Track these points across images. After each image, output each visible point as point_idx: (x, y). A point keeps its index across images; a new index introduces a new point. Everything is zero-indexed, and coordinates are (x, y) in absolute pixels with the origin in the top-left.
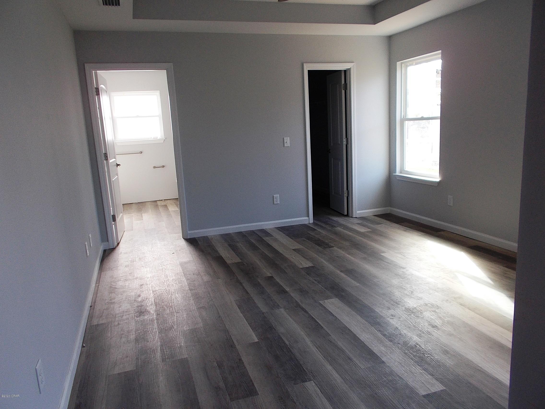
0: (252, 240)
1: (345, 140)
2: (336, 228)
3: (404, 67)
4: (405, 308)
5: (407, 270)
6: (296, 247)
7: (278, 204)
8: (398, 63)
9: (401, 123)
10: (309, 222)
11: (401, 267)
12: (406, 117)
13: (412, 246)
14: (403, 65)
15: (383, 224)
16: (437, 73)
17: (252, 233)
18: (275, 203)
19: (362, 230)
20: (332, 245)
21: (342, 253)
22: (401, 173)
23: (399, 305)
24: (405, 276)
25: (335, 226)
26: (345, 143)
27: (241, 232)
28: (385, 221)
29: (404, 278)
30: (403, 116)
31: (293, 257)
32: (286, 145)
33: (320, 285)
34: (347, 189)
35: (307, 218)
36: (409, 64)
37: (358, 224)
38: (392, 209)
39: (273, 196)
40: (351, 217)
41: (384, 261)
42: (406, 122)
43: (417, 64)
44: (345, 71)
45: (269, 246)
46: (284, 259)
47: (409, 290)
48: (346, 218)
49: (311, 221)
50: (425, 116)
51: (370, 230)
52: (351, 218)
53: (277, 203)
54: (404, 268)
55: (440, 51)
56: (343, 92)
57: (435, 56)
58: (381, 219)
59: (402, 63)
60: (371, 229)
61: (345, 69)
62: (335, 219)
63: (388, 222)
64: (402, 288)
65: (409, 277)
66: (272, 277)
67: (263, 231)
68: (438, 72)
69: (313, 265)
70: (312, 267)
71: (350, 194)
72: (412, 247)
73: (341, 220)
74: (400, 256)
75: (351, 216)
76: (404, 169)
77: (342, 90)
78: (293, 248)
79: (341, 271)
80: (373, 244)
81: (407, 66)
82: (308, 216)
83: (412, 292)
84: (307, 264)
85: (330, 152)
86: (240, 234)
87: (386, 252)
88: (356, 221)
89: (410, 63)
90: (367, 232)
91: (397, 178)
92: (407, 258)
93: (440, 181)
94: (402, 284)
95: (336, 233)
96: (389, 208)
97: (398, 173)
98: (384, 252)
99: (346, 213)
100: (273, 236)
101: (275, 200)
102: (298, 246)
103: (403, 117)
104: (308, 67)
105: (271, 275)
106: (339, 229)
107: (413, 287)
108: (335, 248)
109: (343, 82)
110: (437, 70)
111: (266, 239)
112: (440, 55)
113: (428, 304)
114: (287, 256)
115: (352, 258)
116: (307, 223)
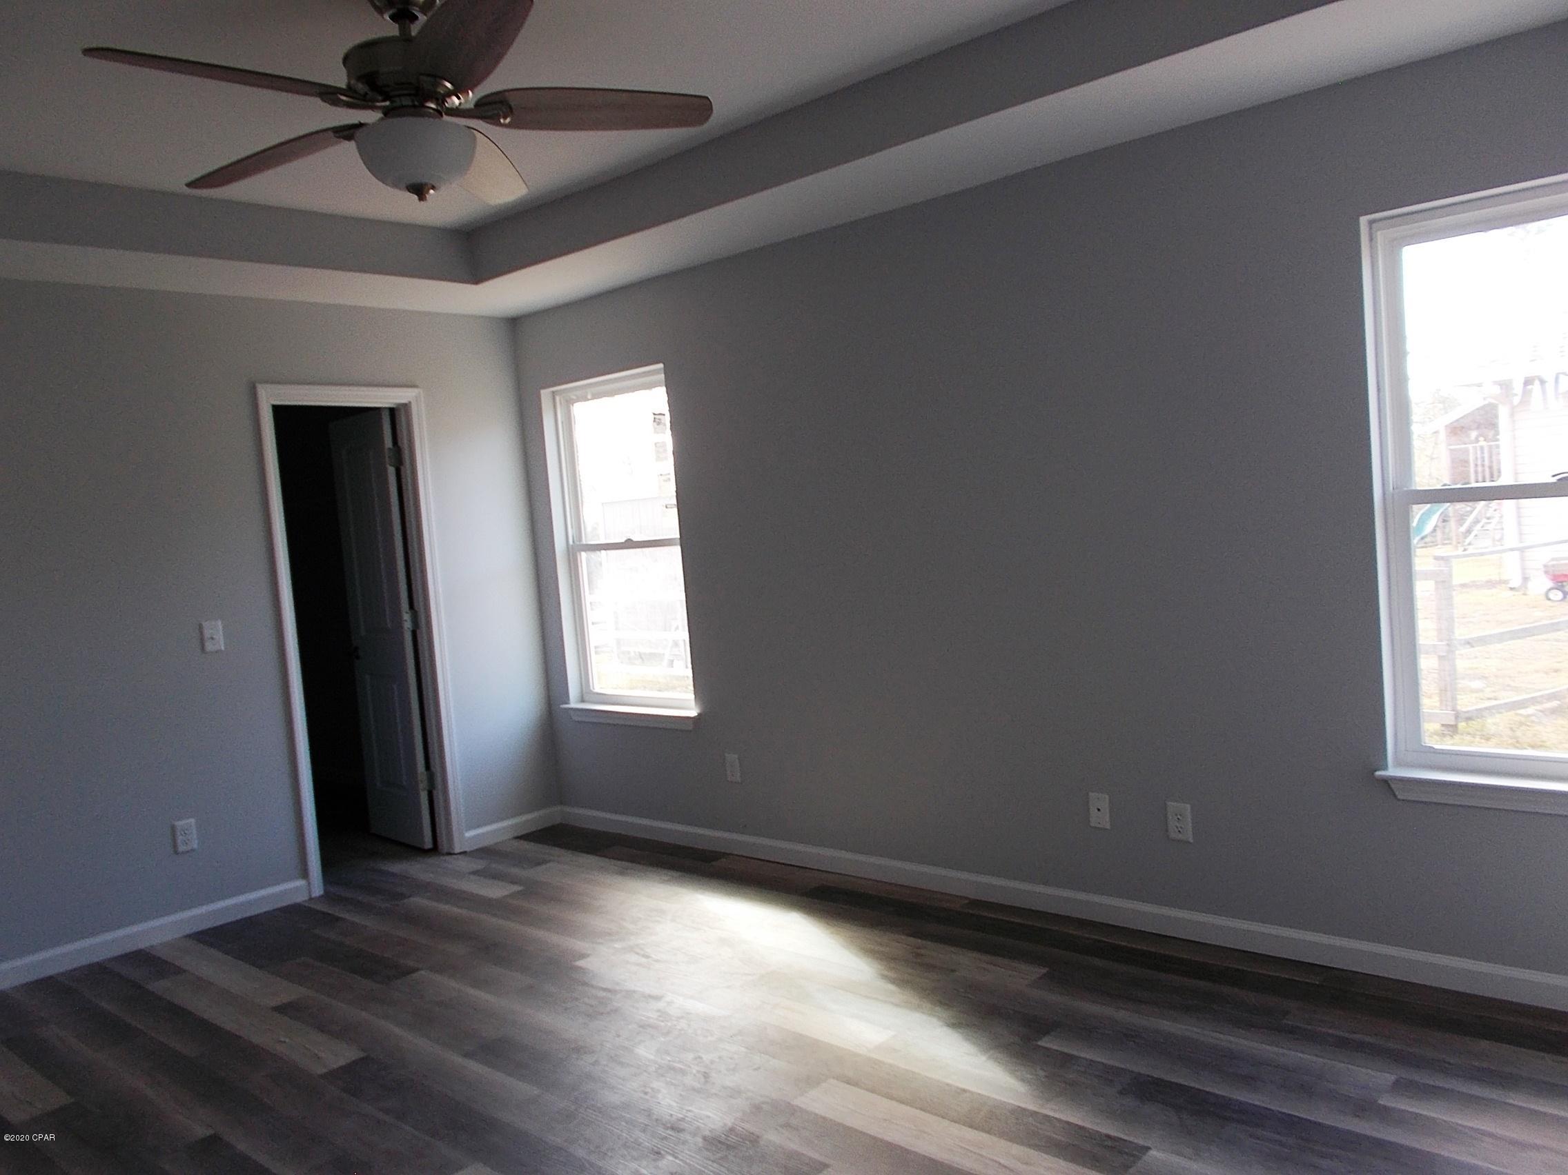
0: (104, 1004)
1: (407, 617)
2: (406, 901)
3: (561, 403)
4: (705, 1138)
5: (669, 1003)
6: (284, 998)
7: (193, 850)
8: (543, 392)
9: (569, 555)
10: (310, 892)
11: (650, 997)
12: (580, 539)
13: (658, 919)
14: (558, 398)
15: (550, 861)
16: (654, 421)
17: (98, 973)
18: (182, 848)
19: (495, 891)
20: (411, 963)
21: (450, 986)
22: (583, 701)
23: (682, 1135)
24: (669, 1024)
25: (402, 894)
26: (408, 625)
27: (51, 978)
28: (556, 851)
29: (668, 1033)
30: (573, 539)
31: (282, 1039)
32: (209, 647)
33: (408, 1128)
34: (428, 766)
35: (301, 883)
36: (574, 397)
37: (475, 873)
38: (568, 809)
39: (173, 828)
40: (450, 854)
41: (592, 986)
42: (583, 554)
43: (596, 396)
44: (392, 411)
45: (177, 1014)
46: (252, 1055)
47: (694, 1071)
48: (432, 860)
49: (318, 889)
50: (636, 538)
51: (520, 888)
52: (447, 858)
53: (190, 848)
54: (657, 998)
55: (661, 366)
56: (391, 471)
57: (643, 377)
58: (540, 846)
59: (553, 392)
60: (521, 885)
61: (394, 406)
62: (397, 867)
63: (566, 855)
64: (674, 1069)
65: (683, 1024)
66: (214, 1140)
67: (143, 958)
68: (657, 420)
69: (362, 1055)
70: (362, 1059)
71: (439, 779)
72: (658, 922)
73: (417, 869)
74: (633, 958)
75: (445, 851)
76: (592, 688)
77: (388, 466)
78: (274, 1004)
79: (467, 1055)
80: (541, 934)
81: (569, 403)
82: (305, 874)
83: (706, 1076)
84: (337, 1055)
85: (358, 657)
86: (48, 986)
87: (588, 956)
88: (463, 864)
89: (579, 393)
90: (512, 896)
91: (576, 718)
92: (657, 961)
93: (699, 715)
94: (669, 1054)
95: (413, 919)
96: (559, 808)
97: (574, 704)
98: (583, 956)
99: (428, 844)
100: (185, 971)
101: (180, 838)
102: (289, 992)
103: (573, 542)
104: (269, 397)
105: (209, 1132)
106: (419, 902)
107: (703, 1056)
108: (423, 972)
109: (388, 443)
110: (654, 414)
111: (160, 986)
112: (662, 376)
113: (764, 1106)
114: (256, 1040)
115: (488, 997)
116: (301, 898)
